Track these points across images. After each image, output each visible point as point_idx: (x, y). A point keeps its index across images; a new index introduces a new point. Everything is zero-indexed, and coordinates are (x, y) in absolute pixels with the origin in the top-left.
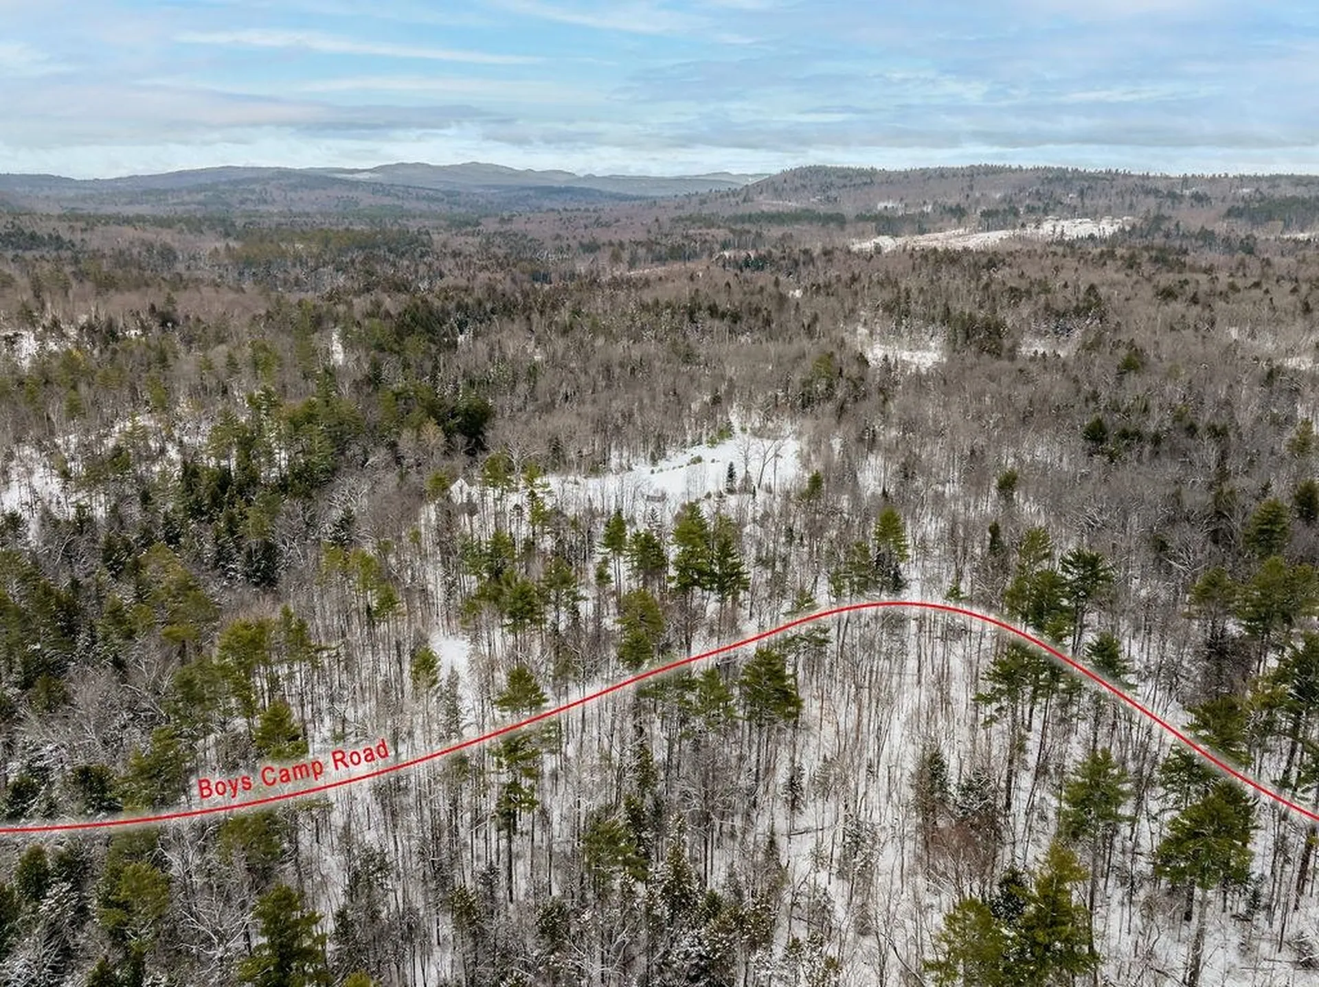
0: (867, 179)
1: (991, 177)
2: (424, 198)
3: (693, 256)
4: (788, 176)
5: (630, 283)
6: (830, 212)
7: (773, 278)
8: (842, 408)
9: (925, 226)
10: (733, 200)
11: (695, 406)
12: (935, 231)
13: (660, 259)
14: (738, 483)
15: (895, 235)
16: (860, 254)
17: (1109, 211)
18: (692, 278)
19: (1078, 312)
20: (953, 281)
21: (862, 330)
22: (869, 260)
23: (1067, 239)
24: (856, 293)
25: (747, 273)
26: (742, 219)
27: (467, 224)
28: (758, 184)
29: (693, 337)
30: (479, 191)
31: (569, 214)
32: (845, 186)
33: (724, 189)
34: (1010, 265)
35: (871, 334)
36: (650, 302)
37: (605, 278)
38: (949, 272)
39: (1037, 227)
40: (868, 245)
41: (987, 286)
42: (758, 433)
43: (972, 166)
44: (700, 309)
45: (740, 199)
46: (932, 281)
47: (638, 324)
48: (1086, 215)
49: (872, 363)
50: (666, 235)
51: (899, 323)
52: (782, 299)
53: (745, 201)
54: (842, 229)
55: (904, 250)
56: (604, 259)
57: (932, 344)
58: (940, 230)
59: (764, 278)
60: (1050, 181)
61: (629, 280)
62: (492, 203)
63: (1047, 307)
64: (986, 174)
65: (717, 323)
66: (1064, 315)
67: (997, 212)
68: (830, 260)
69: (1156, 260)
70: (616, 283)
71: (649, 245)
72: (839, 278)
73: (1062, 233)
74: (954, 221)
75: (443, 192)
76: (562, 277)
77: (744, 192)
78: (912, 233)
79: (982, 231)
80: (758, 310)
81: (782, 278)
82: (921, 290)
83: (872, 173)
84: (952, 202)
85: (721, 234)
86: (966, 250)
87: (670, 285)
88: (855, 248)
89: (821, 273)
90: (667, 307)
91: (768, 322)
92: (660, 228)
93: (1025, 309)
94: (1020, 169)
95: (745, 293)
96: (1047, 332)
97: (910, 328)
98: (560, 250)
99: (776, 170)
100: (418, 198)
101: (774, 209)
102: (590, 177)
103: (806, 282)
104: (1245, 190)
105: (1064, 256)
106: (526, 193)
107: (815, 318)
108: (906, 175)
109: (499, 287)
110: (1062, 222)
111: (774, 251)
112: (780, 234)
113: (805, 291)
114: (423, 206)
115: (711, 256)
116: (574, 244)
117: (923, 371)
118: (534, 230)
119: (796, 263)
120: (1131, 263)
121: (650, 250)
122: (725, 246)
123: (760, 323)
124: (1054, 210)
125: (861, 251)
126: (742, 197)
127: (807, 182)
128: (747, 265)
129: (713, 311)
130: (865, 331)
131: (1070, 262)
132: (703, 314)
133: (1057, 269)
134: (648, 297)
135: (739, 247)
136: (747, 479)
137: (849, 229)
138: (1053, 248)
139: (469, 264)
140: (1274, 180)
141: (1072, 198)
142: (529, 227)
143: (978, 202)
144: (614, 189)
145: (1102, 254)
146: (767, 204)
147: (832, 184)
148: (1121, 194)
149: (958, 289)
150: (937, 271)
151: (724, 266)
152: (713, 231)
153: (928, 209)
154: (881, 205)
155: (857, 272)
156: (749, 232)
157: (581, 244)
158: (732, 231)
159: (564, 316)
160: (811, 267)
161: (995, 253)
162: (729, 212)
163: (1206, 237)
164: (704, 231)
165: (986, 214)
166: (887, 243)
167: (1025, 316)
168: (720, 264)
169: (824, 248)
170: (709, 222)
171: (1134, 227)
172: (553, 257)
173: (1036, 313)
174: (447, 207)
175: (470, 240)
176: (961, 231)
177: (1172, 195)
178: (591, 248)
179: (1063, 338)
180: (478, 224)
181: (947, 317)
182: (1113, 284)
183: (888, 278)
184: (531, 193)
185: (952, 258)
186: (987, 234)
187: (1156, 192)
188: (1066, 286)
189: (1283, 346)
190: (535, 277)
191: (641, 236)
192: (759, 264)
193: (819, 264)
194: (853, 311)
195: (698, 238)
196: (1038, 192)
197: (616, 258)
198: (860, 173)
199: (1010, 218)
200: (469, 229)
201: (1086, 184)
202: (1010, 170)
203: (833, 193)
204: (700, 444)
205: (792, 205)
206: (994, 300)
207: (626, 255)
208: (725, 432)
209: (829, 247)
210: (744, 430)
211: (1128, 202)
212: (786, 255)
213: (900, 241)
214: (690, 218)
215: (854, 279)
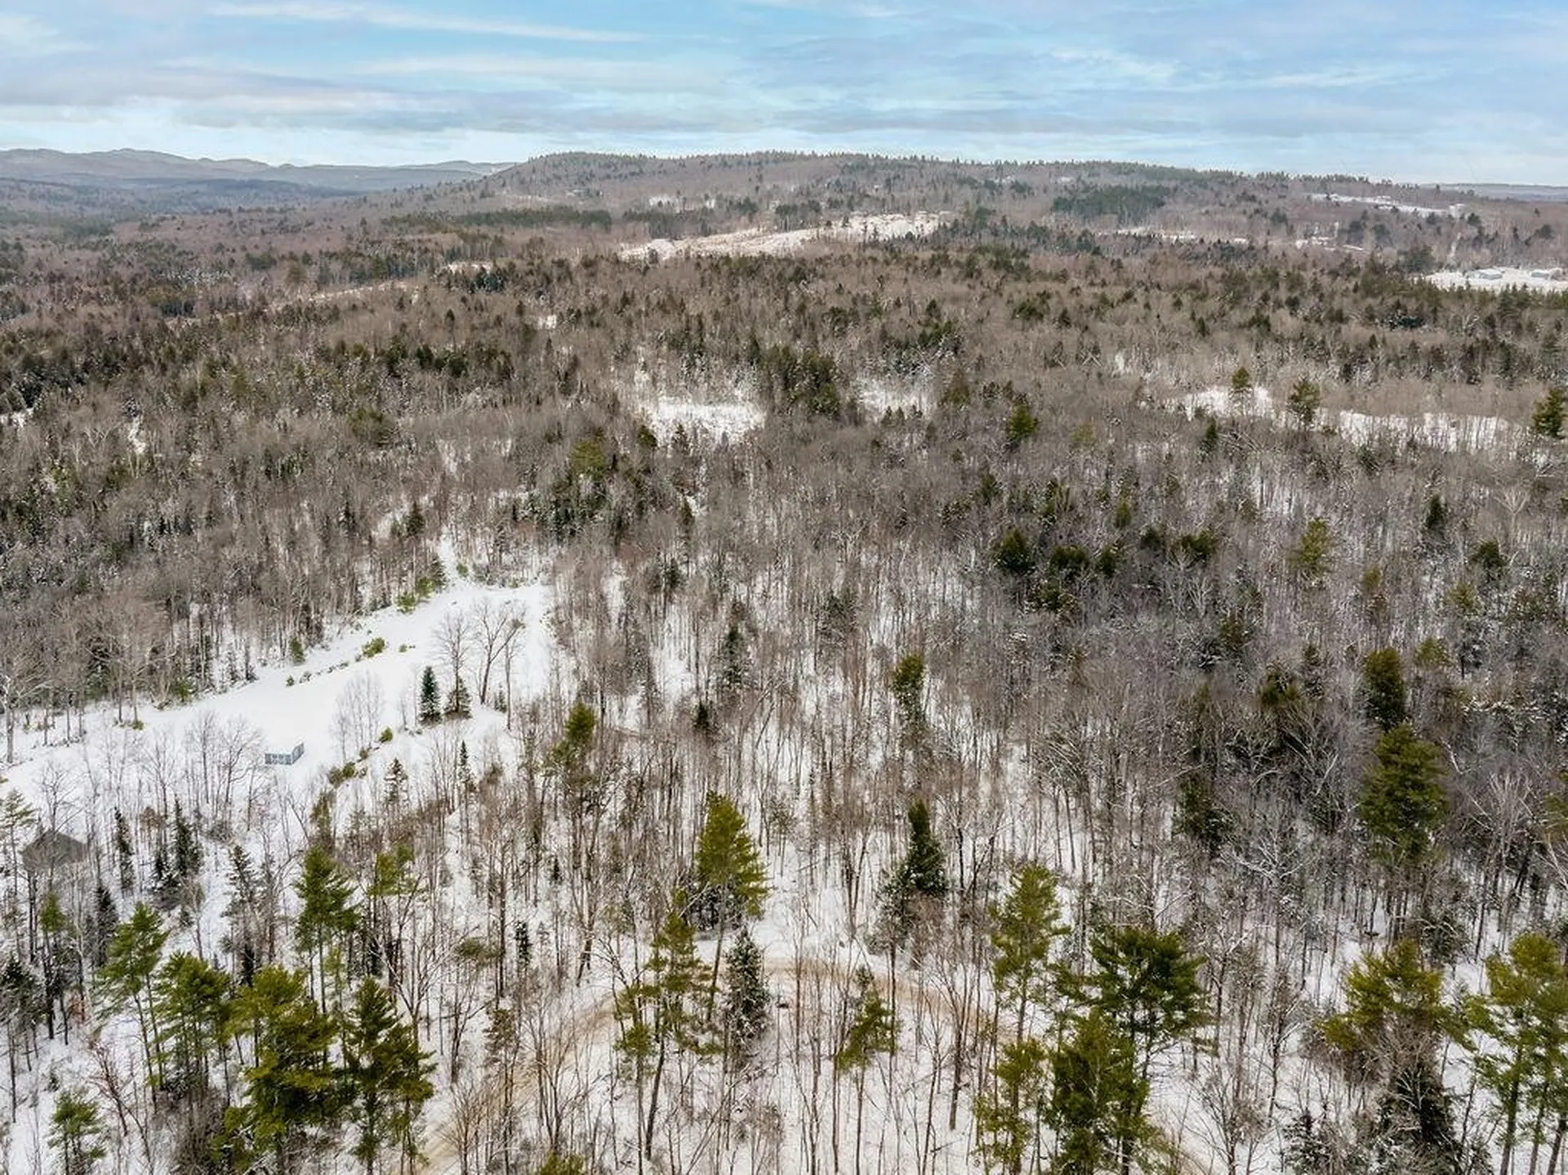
0: (636, 168)
1: (784, 165)
2: (42, 196)
3: (408, 271)
4: (535, 166)
5: (311, 315)
6: (591, 209)
7: (516, 303)
8: (619, 525)
9: (711, 226)
10: (467, 195)
11: (382, 530)
12: (723, 232)
13: (360, 278)
14: (443, 703)
15: (674, 237)
16: (631, 264)
17: (922, 204)
18: (401, 306)
19: (924, 341)
20: (757, 300)
21: (642, 377)
22: (644, 274)
23: (881, 239)
24: (630, 322)
25: (481, 295)
26: (477, 219)
27: (92, 231)
28: (500, 175)
29: (393, 401)
30: (130, 186)
31: (244, 216)
32: (608, 177)
33: (457, 180)
34: (823, 277)
35: (654, 381)
36: (332, 345)
37: (276, 307)
38: (747, 286)
39: (844, 226)
40: (641, 251)
41: (802, 309)
42: (485, 576)
43: (759, 153)
44: (404, 356)
45: (476, 194)
46: (728, 301)
47: (310, 381)
48: (898, 210)
49: (660, 437)
50: (373, 243)
51: (691, 365)
52: (528, 333)
53: (483, 196)
54: (608, 230)
55: (688, 258)
56: (279, 277)
57: (738, 393)
58: (729, 231)
59: (501, 303)
60: (852, 169)
61: (311, 308)
62: (142, 202)
63: (884, 335)
64: (776, 161)
65: (428, 377)
66: (907, 346)
67: (795, 208)
68: (593, 275)
69: (996, 266)
70: (291, 316)
71: (345, 257)
72: (605, 299)
73: (876, 233)
74: (744, 219)
75: (75, 188)
76: (213, 307)
77: (482, 186)
78: (695, 235)
79: (778, 231)
80: (492, 354)
81: (529, 301)
82: (717, 317)
83: (642, 160)
84: (739, 196)
85: (447, 240)
86: (764, 258)
87: (365, 318)
88: (625, 255)
89: (582, 291)
90: (357, 354)
91: (506, 373)
92: (366, 233)
93: (854, 340)
94: (814, 155)
95: (473, 328)
96: (887, 370)
97: (706, 367)
98: (218, 267)
99: (522, 159)
100: (32, 197)
101: (520, 207)
102: (287, 168)
103: (562, 306)
104: (1064, 179)
105: (887, 263)
106: (193, 188)
107: (575, 363)
108: (681, 164)
109: (106, 329)
110: (871, 219)
111: (518, 262)
112: (526, 239)
113: (561, 318)
114: (39, 207)
115: (432, 271)
116: (239, 257)
117: (733, 439)
118: (187, 239)
119: (548, 279)
120: (970, 271)
121: (347, 264)
122: (453, 256)
123: (494, 376)
124: (860, 205)
125: (633, 259)
126: (478, 192)
127: (561, 172)
128: (481, 284)
129: (425, 359)
130: (646, 377)
131: (897, 271)
132: (412, 363)
133: (881, 279)
134: (331, 337)
135: (473, 258)
136: (459, 693)
137: (616, 230)
138: (869, 252)
139: (71, 293)
140: (1092, 167)
141: (877, 189)
142: (181, 235)
143: (770, 196)
144: (315, 183)
145: (933, 261)
146: (510, 199)
147: (592, 175)
148: (933, 184)
149: (763, 312)
150: (733, 285)
151: (449, 286)
152: (438, 236)
153: (711, 204)
154: (653, 201)
155: (629, 289)
156: (485, 237)
157: (249, 258)
158: (463, 236)
159: (195, 374)
160: (568, 284)
161: (803, 261)
162: (460, 210)
163: (1039, 233)
164: (426, 236)
165: (782, 211)
166: (666, 248)
167: (855, 347)
168: (444, 282)
169: (585, 257)
170: (433, 224)
171: (956, 223)
172: (208, 279)
173: (869, 344)
174: (75, 208)
175: (87, 254)
176: (754, 231)
177: (990, 185)
178: (262, 264)
179: (909, 377)
180: (107, 232)
181: (755, 355)
182: (955, 300)
183: (670, 297)
184: (202, 188)
185: (750, 268)
186: (783, 236)
187: (971, 182)
188: (898, 304)
189: (1184, 381)
190: (171, 310)
191: (337, 245)
192: (496, 282)
193: (579, 280)
194: (626, 348)
195: (416, 246)
196: (838, 182)
197: (296, 277)
198: (627, 161)
199: (811, 215)
200: (94, 239)
201: (893, 174)
202: (802, 157)
203: (594, 186)
204: (386, 605)
205: (542, 200)
206: (813, 325)
207: (312, 273)
208: (432, 579)
209: (592, 257)
210: (462, 570)
211: (942, 193)
212: (534, 268)
213: (681, 245)
214: (408, 219)
215: (626, 300)
